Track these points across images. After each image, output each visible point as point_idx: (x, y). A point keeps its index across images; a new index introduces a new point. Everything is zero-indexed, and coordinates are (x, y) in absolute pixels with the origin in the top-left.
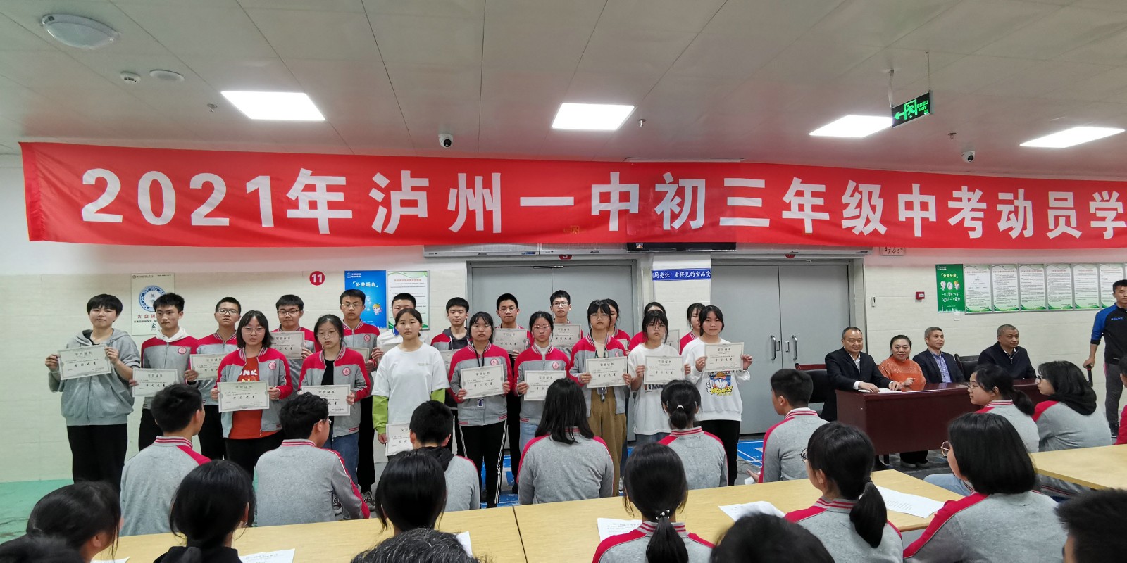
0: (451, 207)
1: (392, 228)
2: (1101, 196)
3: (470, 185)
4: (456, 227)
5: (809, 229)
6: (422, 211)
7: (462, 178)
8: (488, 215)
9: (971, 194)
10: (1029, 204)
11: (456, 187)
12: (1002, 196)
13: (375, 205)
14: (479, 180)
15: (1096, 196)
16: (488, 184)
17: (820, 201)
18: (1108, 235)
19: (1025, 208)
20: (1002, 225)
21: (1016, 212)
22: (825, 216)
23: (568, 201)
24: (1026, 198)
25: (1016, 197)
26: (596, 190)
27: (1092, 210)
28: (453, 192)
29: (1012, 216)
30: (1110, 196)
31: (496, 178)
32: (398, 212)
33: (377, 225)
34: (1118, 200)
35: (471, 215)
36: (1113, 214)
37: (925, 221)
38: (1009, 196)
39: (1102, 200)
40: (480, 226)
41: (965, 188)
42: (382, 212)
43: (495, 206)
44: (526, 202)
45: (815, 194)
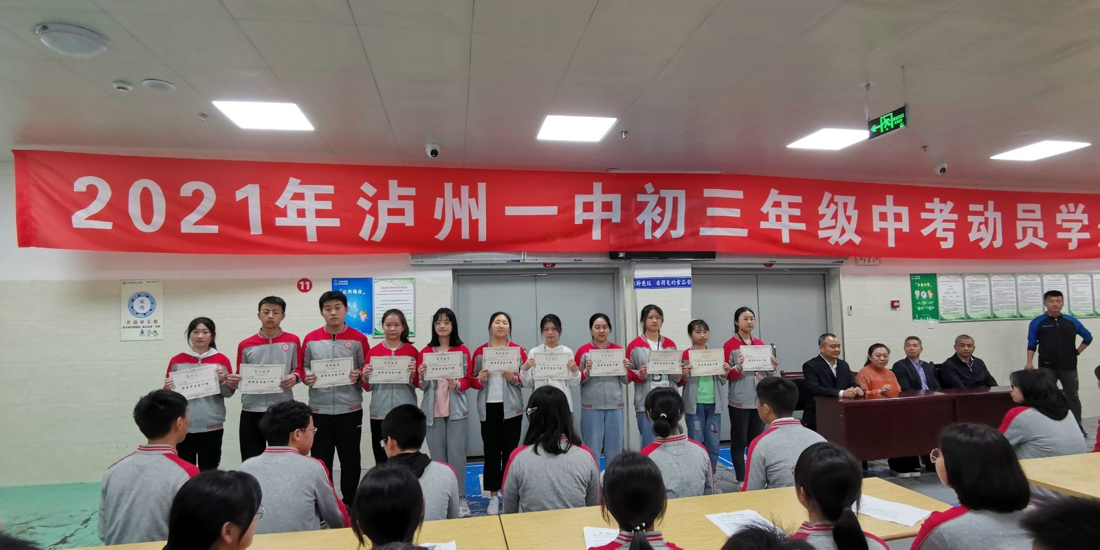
0: (438, 215)
1: (379, 236)
2: (1068, 207)
3: (457, 194)
4: (442, 235)
5: (786, 239)
6: (408, 220)
7: (448, 187)
8: (474, 224)
9: (942, 206)
10: (998, 215)
11: (443, 196)
12: (973, 207)
13: (362, 213)
14: (465, 190)
15: (1063, 207)
16: (473, 194)
17: (797, 212)
18: (1073, 246)
19: (995, 219)
20: (973, 236)
21: (986, 223)
22: (802, 226)
23: (552, 210)
24: (995, 210)
25: (986, 209)
26: (580, 200)
27: (1059, 222)
28: (439, 201)
29: (983, 227)
30: (1076, 207)
31: (482, 188)
32: (385, 220)
33: (365, 233)
34: (1083, 212)
35: (457, 223)
36: (1078, 226)
37: (898, 232)
38: (980, 208)
39: (1069, 212)
40: (465, 234)
41: (937, 200)
42: (369, 220)
43: (481, 215)
44: (511, 211)
45: (791, 205)
